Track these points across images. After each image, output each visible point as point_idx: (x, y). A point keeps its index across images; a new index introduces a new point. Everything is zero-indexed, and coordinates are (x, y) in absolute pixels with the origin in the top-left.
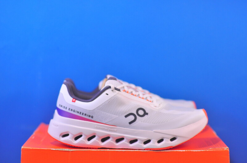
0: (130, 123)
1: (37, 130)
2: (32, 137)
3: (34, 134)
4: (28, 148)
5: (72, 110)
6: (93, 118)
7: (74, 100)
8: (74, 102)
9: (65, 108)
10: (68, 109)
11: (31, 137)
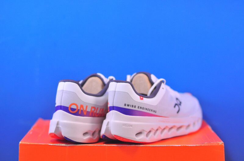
0: (178, 112)
1: (35, 125)
2: (30, 132)
3: (32, 129)
4: (26, 143)
5: (141, 108)
6: (156, 112)
7: (142, 97)
8: (142, 99)
9: (134, 106)
10: (137, 107)
11: (28, 133)
